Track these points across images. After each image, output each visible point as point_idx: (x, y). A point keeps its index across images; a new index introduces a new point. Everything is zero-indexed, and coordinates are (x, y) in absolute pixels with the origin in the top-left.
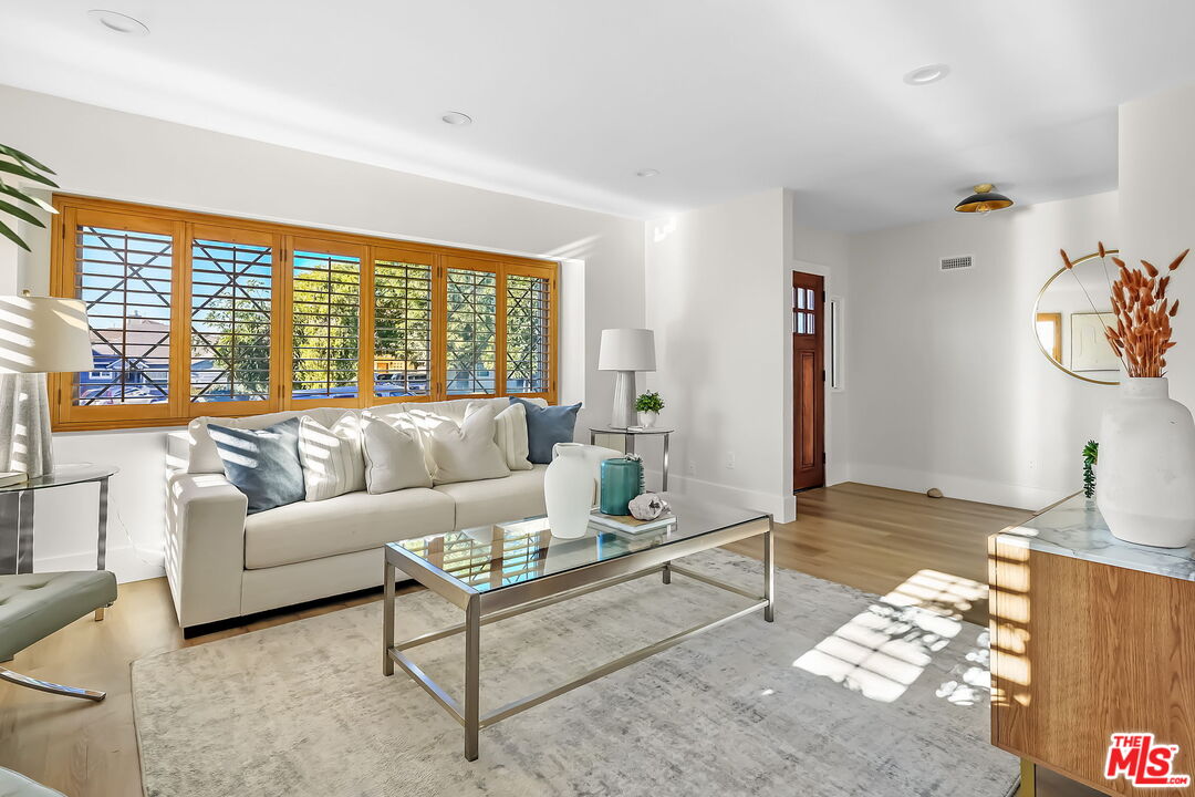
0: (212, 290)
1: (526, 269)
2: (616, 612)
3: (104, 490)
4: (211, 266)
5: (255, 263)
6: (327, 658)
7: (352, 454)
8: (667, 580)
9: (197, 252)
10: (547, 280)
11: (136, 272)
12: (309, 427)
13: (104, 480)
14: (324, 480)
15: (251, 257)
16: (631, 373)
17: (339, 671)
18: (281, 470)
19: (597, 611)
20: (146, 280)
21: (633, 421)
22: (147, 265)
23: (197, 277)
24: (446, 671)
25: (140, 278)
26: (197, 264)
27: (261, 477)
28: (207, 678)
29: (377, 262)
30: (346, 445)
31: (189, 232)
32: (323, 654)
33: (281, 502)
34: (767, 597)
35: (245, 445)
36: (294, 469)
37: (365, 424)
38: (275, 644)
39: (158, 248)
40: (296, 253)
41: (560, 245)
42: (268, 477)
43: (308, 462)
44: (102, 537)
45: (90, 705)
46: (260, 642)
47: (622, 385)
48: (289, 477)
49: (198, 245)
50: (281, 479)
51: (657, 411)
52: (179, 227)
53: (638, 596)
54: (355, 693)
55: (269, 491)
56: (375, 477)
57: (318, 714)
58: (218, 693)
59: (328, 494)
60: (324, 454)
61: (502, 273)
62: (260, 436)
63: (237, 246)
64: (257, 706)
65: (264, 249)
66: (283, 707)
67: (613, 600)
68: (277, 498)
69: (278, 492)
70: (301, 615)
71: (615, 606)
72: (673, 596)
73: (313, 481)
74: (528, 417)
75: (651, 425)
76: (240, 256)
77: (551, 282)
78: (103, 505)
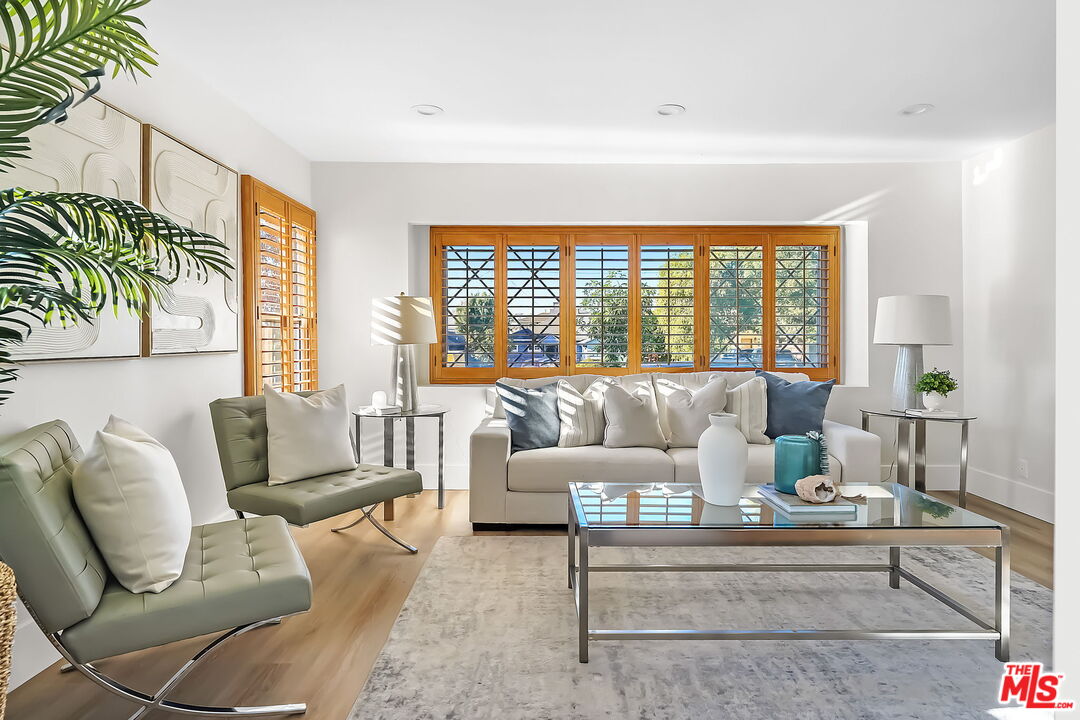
0: (520, 283)
1: (800, 237)
2: (805, 598)
3: (441, 424)
4: (520, 265)
5: (549, 259)
6: (542, 565)
7: (594, 413)
8: (895, 584)
9: (511, 255)
10: (826, 247)
11: (475, 274)
12: (563, 388)
13: (440, 415)
14: (572, 432)
15: (546, 255)
16: (916, 349)
17: (542, 575)
18: (542, 420)
19: (785, 591)
20: (481, 280)
21: (916, 403)
22: (481, 269)
23: (511, 274)
24: (612, 599)
25: (478, 278)
26: (511, 265)
27: (527, 423)
28: (469, 556)
29: (643, 248)
30: (589, 405)
31: (505, 241)
32: (540, 561)
33: (540, 445)
34: (998, 629)
35: (518, 399)
36: (553, 421)
37: (606, 388)
38: (517, 547)
39: (487, 255)
40: (577, 248)
41: (835, 207)
42: (533, 425)
43: (562, 416)
44: (441, 456)
45: (408, 554)
46: (510, 543)
47: (903, 359)
48: (548, 427)
49: (511, 250)
50: (541, 428)
51: (944, 392)
52: (498, 238)
53: (846, 591)
54: (542, 592)
55: (532, 435)
56: (611, 433)
57: (511, 597)
58: (469, 567)
59: (575, 442)
60: (572, 411)
61: (769, 245)
62: (530, 393)
63: (535, 248)
64: (482, 581)
65: (555, 248)
66: (495, 586)
67: (812, 587)
68: (536, 441)
69: (539, 437)
70: (547, 533)
71: (810, 592)
72: (890, 601)
73: (565, 431)
74: (769, 391)
75: (935, 410)
76: (537, 255)
77: (831, 249)
78: (441, 434)
